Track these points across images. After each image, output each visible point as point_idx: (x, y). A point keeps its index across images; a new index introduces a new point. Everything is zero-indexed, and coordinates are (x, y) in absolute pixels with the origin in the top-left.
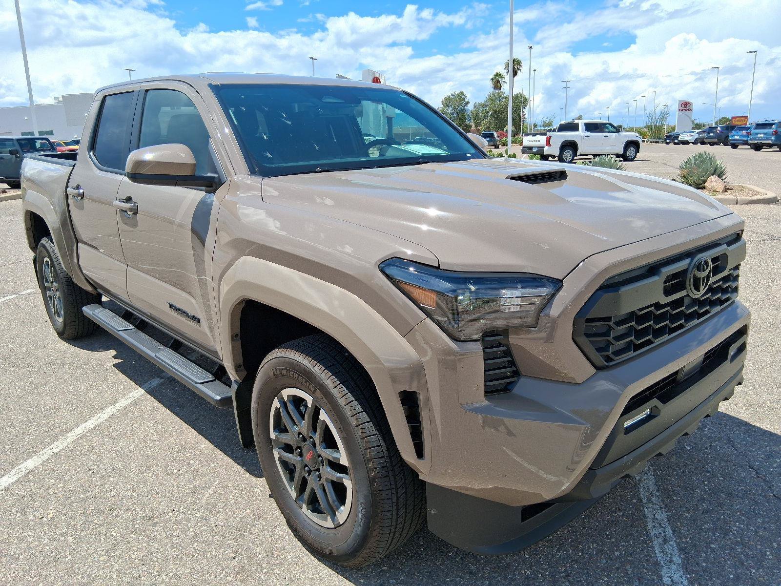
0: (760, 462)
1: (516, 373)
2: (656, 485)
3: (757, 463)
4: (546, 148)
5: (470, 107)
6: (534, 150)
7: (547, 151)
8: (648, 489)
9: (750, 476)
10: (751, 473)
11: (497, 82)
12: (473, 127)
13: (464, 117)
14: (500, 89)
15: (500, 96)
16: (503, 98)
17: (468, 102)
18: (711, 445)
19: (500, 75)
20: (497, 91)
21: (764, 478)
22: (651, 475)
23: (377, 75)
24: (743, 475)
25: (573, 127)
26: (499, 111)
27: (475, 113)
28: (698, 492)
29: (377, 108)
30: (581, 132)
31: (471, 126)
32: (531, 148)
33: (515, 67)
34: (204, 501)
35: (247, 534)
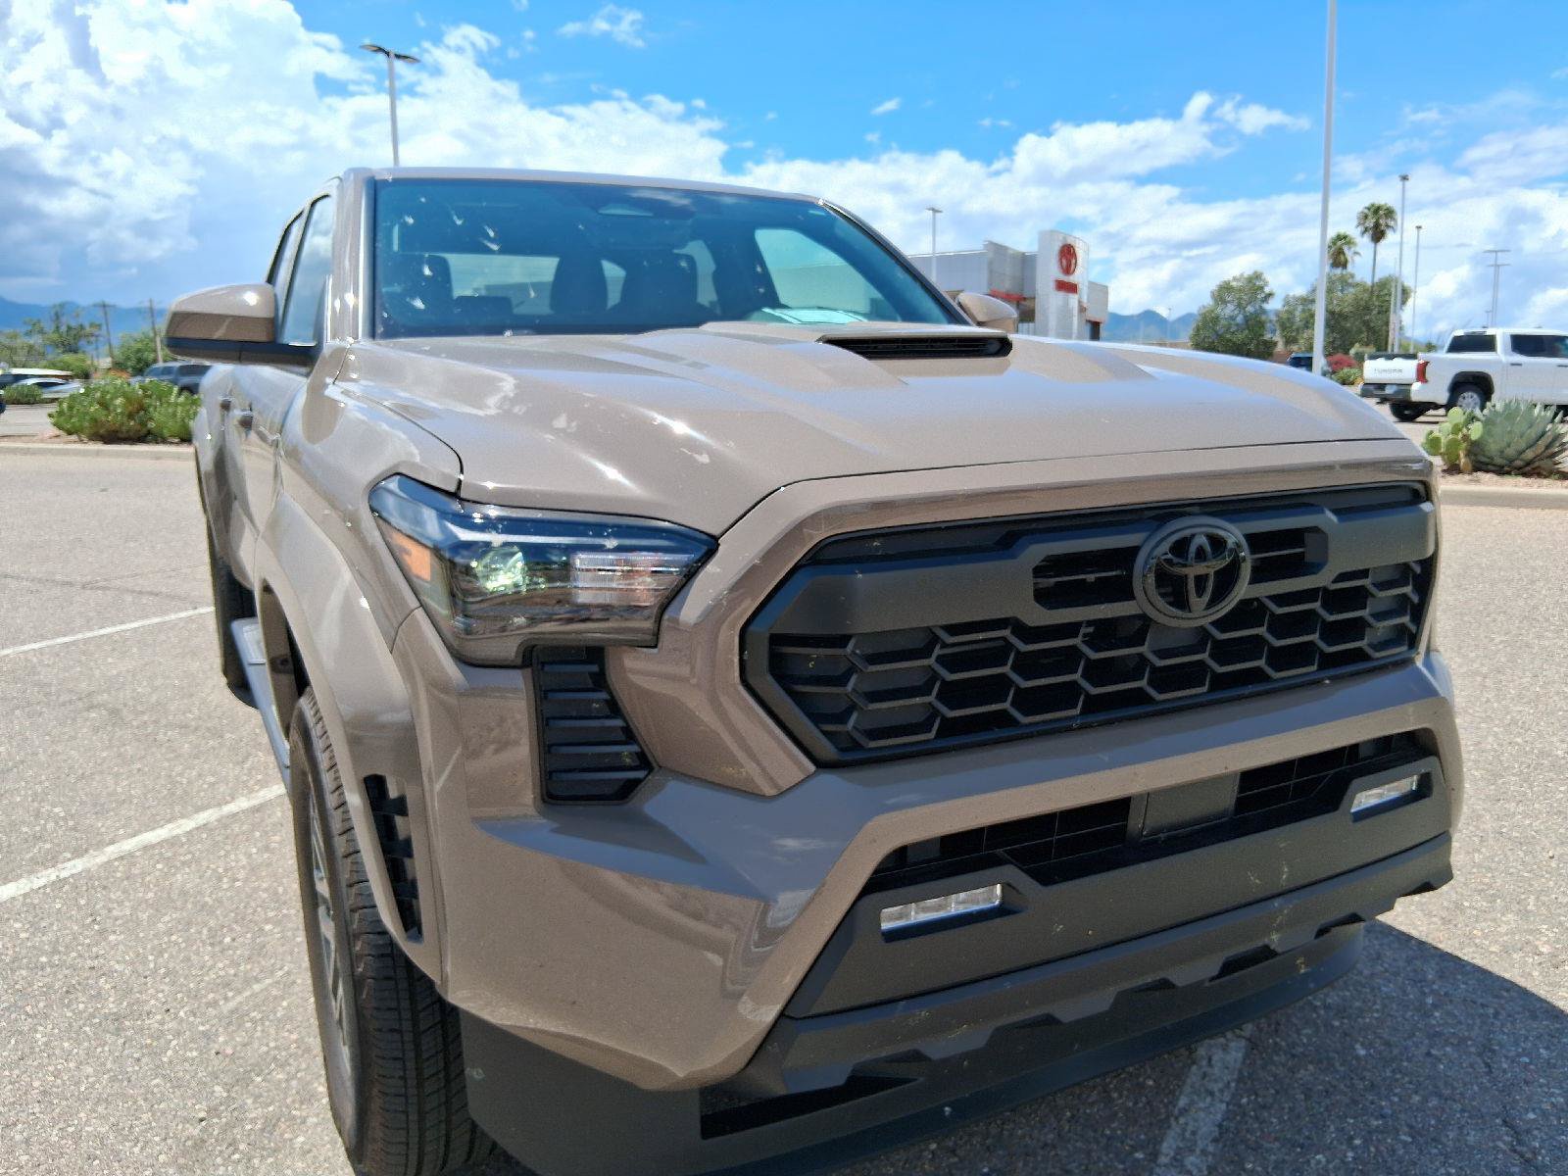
0: (1544, 1114)
1: (644, 762)
2: (1220, 1126)
3: (1531, 1116)
4: (1416, 386)
5: (1274, 305)
6: (1389, 391)
7: (1418, 392)
8: (1194, 1133)
9: (1491, 1144)
10: (1500, 1138)
11: (1338, 253)
12: (1280, 347)
13: (1261, 325)
14: (1344, 265)
15: (1345, 282)
16: (1350, 285)
17: (1270, 295)
18: (1428, 1054)
19: (1345, 237)
20: (1338, 271)
21: (1529, 1155)
22: (1222, 1101)
23: (1070, 241)
24: (1472, 1138)
25: (1484, 343)
26: (1340, 314)
27: (1285, 316)
28: (1319, 1162)
29: (1067, 303)
30: (1502, 354)
31: (1275, 344)
32: (1381, 386)
33: (1378, 222)
34: (232, 1005)
35: (259, 1079)
